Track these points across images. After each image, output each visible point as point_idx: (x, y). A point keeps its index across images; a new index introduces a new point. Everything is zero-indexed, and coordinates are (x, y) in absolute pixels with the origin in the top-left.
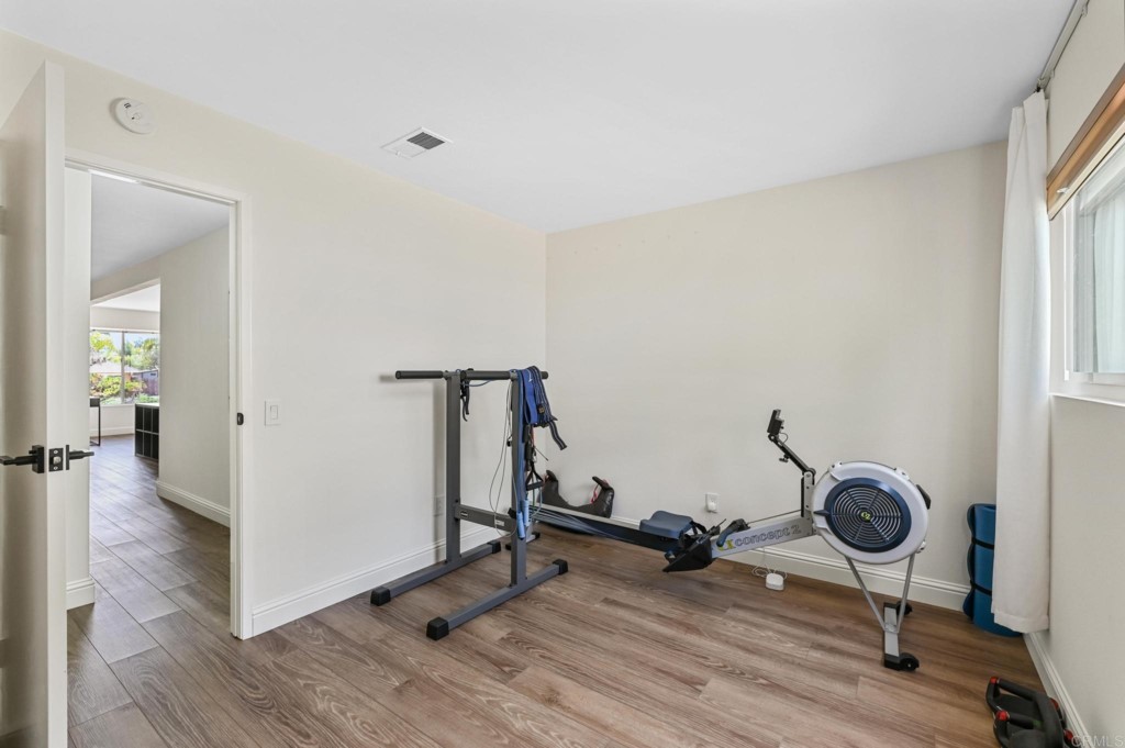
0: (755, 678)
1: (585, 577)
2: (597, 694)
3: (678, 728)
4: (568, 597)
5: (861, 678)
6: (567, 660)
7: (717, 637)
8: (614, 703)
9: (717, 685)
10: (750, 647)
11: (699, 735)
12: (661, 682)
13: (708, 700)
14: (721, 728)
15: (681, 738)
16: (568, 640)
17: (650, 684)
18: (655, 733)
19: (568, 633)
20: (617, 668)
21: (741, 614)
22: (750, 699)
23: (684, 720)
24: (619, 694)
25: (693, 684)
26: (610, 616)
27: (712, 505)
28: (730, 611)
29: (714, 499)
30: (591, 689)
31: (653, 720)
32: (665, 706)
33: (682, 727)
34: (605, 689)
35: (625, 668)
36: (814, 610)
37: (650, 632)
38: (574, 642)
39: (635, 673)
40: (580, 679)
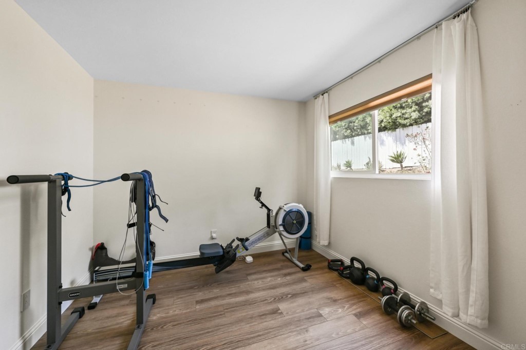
0: (287, 297)
1: (171, 297)
2: (255, 345)
3: (295, 331)
4: (176, 313)
5: (305, 278)
6: (222, 341)
7: (258, 290)
8: (266, 342)
9: (283, 306)
10: (272, 287)
11: (302, 327)
12: (267, 320)
13: (287, 313)
14: (302, 320)
15: (300, 334)
16: (208, 332)
17: (265, 324)
18: (291, 339)
19: (202, 329)
20: (246, 328)
21: (254, 277)
22: (295, 304)
23: (292, 327)
24: (262, 337)
25: (276, 312)
26: (210, 308)
27: (214, 235)
28: (249, 278)
29: (215, 232)
30: (249, 344)
31: (285, 336)
32: (280, 327)
33: (295, 329)
34: (255, 340)
35: (248, 325)
36: (270, 264)
37: (236, 303)
38: (212, 331)
39: (255, 323)
40: (240, 345)
